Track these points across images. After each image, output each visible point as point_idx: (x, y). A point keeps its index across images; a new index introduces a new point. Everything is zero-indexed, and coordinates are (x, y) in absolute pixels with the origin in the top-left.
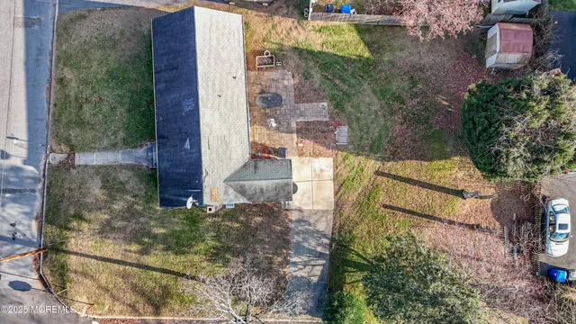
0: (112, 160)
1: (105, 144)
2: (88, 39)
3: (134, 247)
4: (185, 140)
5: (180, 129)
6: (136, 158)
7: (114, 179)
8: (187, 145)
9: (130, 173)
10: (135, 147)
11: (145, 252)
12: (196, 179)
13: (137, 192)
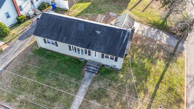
0: (84, 90)
1: (73, 90)
2: (13, 79)
3: (142, 94)
4: (96, 33)
5: (90, 34)
6: (89, 78)
7: (96, 92)
8: (98, 32)
9: (96, 83)
10: (83, 76)
11: (146, 91)
12: (117, 32)
13: (107, 84)
